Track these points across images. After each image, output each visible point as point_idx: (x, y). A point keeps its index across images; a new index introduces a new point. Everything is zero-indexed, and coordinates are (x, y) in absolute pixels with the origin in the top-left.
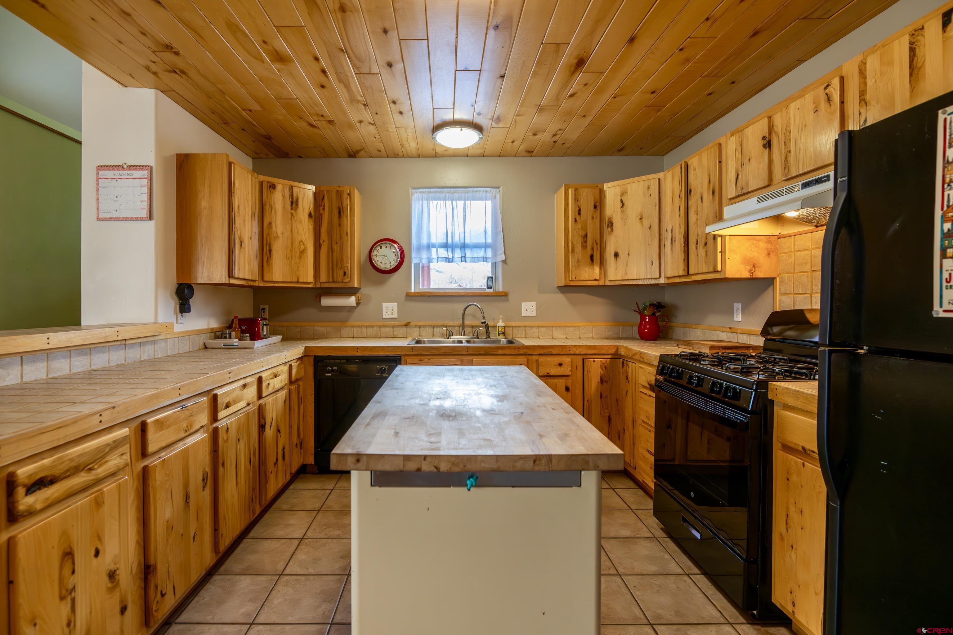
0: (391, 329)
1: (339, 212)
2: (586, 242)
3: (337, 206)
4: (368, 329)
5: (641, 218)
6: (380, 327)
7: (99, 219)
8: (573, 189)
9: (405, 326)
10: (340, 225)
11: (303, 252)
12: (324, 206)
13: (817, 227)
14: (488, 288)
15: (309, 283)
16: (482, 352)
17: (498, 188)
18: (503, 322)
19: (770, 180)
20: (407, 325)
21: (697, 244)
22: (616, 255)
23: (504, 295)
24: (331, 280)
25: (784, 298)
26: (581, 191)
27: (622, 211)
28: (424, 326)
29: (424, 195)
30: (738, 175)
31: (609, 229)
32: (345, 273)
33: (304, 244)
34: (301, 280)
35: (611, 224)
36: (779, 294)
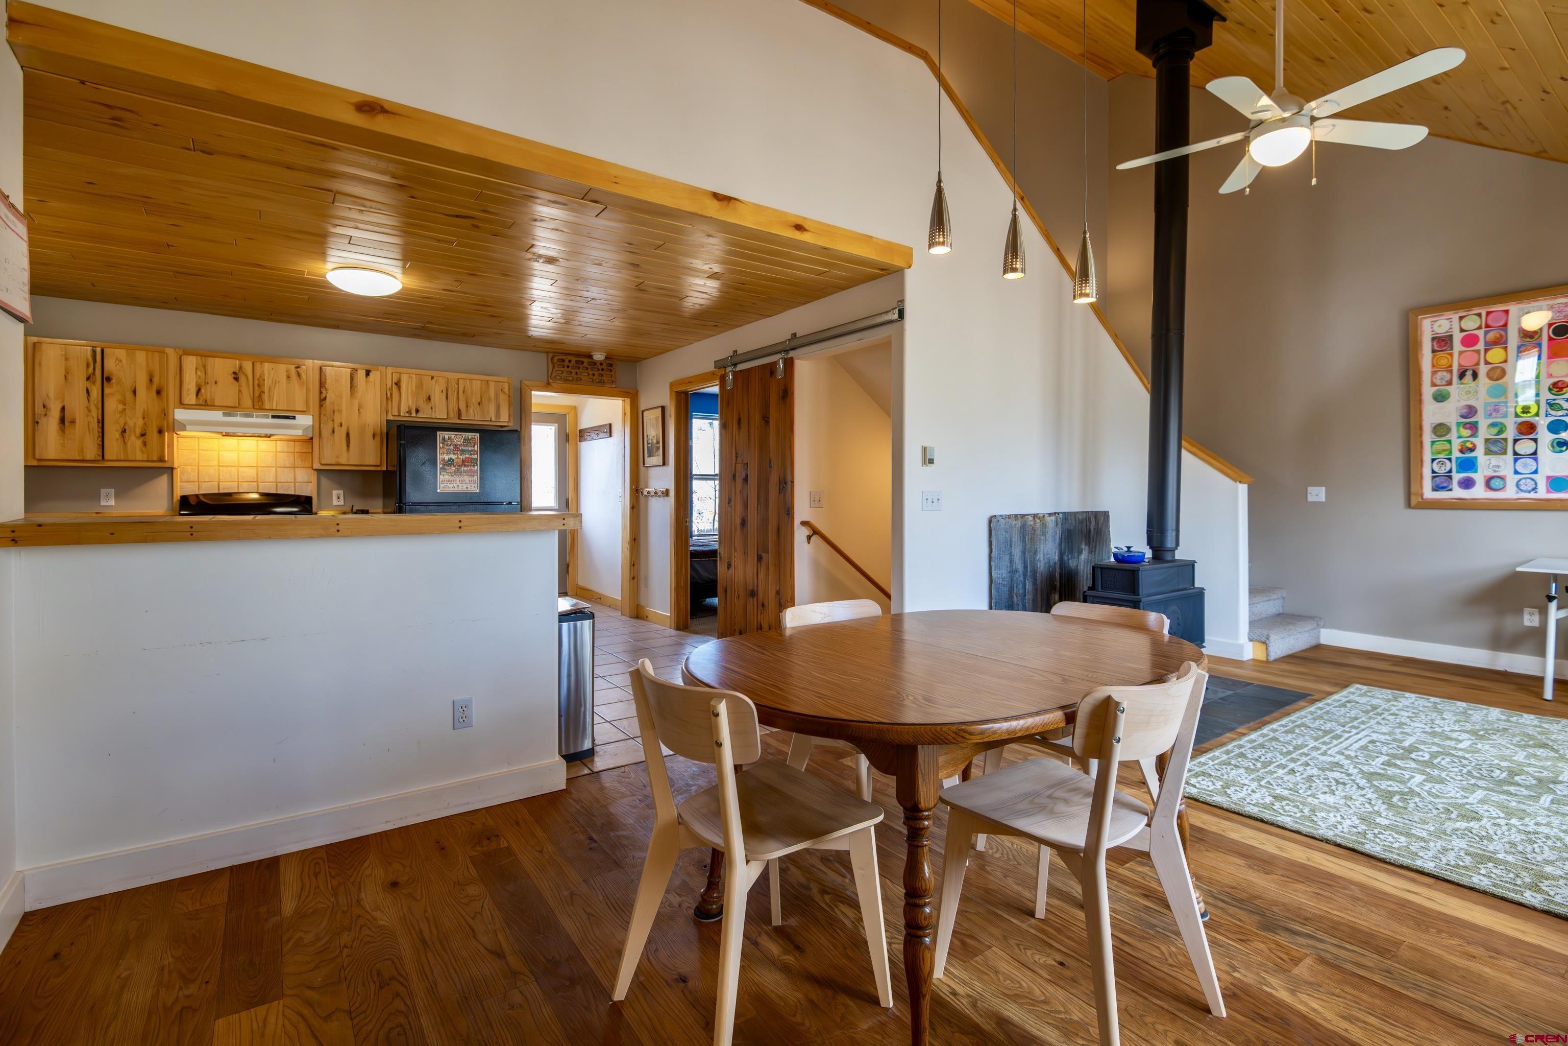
19: (239, 404)
21: (123, 432)
25: (185, 485)
30: (199, 389)
36: (181, 482)
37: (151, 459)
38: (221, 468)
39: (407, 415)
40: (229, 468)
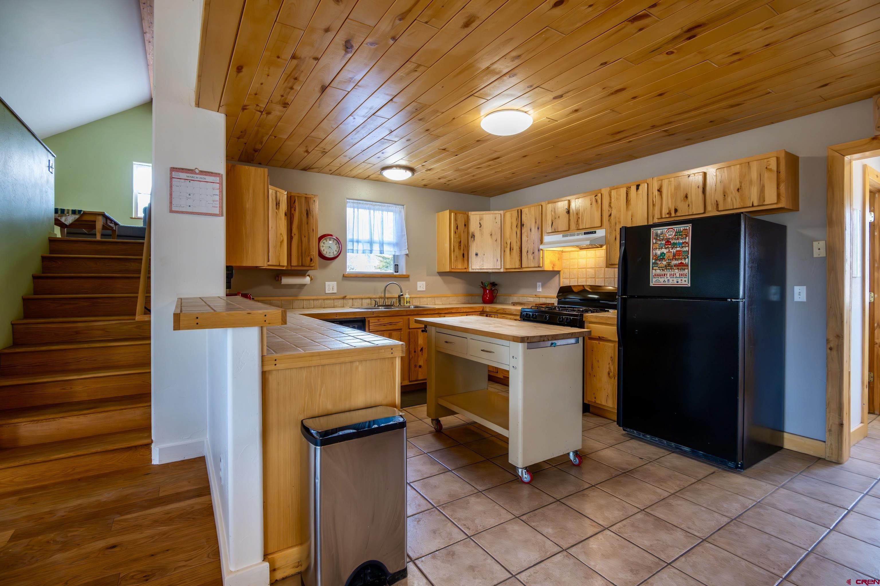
0: (332, 301)
1: (307, 214)
2: (460, 246)
3: (305, 210)
4: (315, 302)
5: (491, 235)
6: (324, 299)
7: (171, 211)
8: (454, 214)
9: (343, 298)
10: (307, 223)
11: (282, 242)
12: (295, 208)
13: (580, 249)
14: (395, 272)
15: (283, 266)
16: (415, 313)
17: (403, 205)
18: (409, 295)
19: (569, 228)
20: (344, 298)
21: (528, 252)
22: (477, 255)
23: (406, 277)
24: (300, 264)
25: (564, 280)
26: (458, 215)
27: (480, 229)
28: (356, 299)
29: (355, 205)
30: (553, 223)
31: (472, 239)
32: (311, 260)
33: (282, 236)
34: (281, 264)
35: (473, 236)
36: (563, 278)
37: (536, 266)
38: (579, 270)
39: (667, 216)
40: (582, 269)
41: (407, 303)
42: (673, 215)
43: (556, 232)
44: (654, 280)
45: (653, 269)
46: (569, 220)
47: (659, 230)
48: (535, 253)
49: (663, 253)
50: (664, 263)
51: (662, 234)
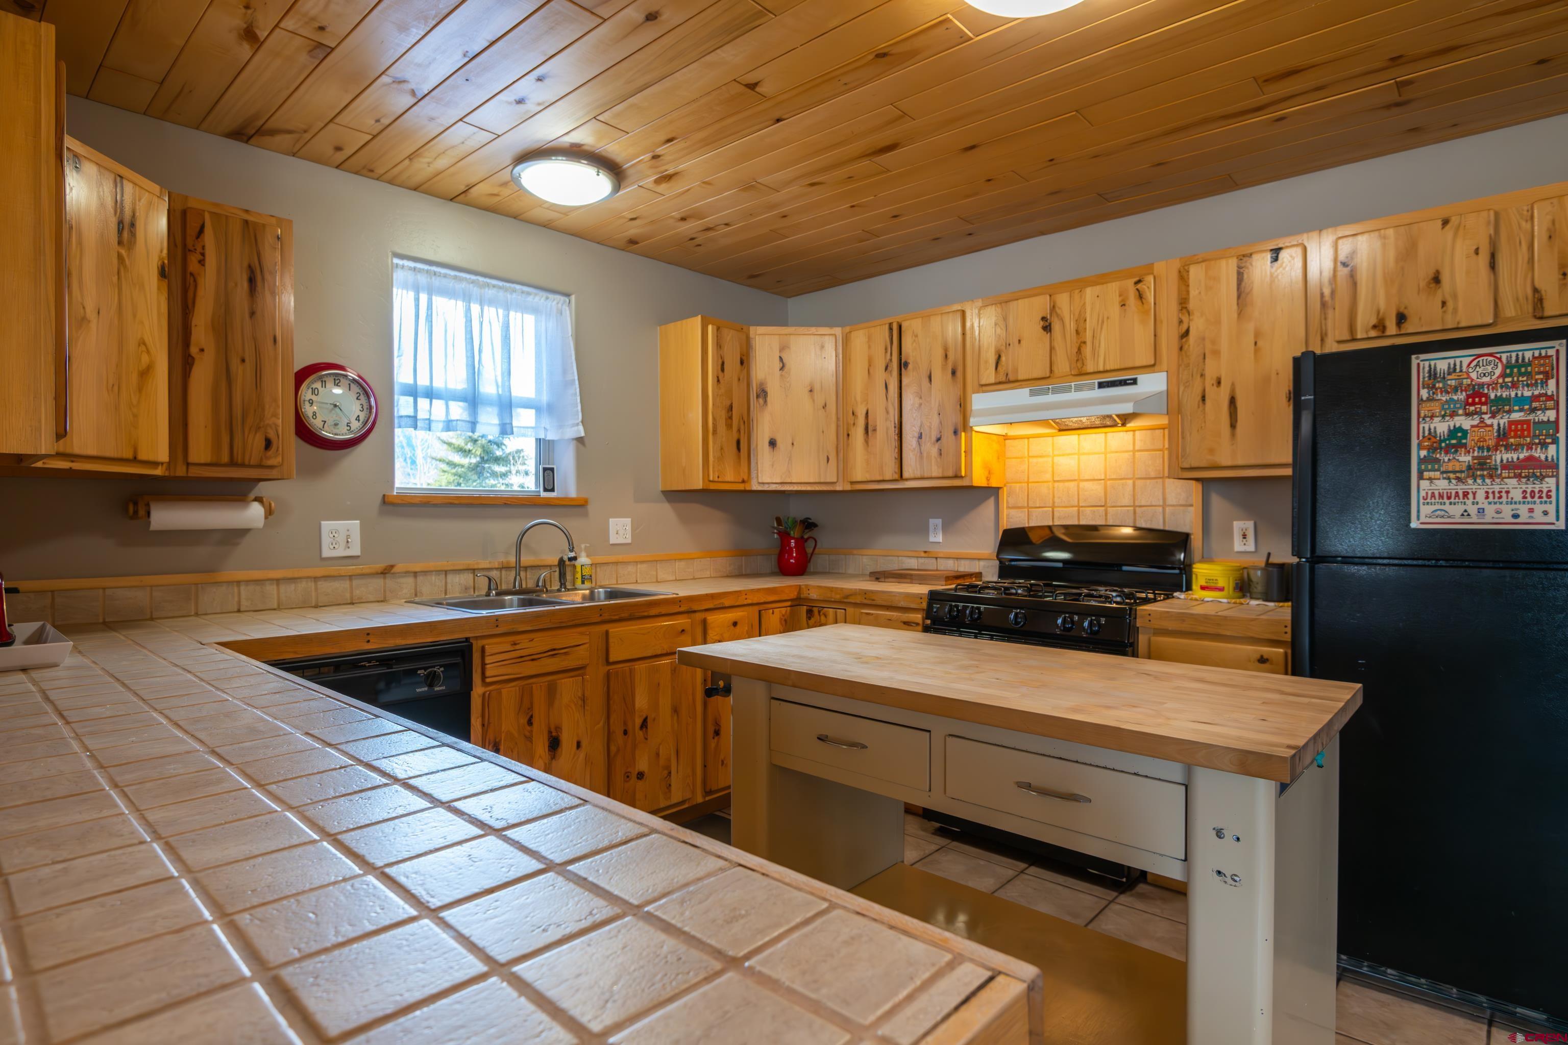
0: (346, 584)
1: (252, 281)
2: (731, 418)
3: (245, 264)
4: (283, 588)
5: (811, 391)
6: (316, 579)
8: (715, 327)
9: (382, 573)
10: (252, 314)
11: (145, 373)
12: (203, 254)
13: (1060, 430)
14: (545, 490)
15: (155, 464)
16: (625, 615)
17: (568, 295)
18: (588, 556)
19: (1051, 371)
20: (386, 572)
21: (920, 437)
22: (773, 443)
23: (578, 506)
24: (225, 458)
25: (1013, 512)
26: (725, 331)
27: (781, 375)
28: (425, 573)
29: (422, 279)
30: (1000, 357)
31: (761, 401)
32: (268, 444)
33: (148, 352)
34: (142, 456)
35: (763, 394)
36: (1008, 507)
37: (946, 474)
38: (1056, 485)
39: (1373, 334)
40: (1067, 484)
41: (583, 582)
42: (1392, 329)
43: (1009, 382)
44: (1426, 510)
45: (1421, 477)
46: (1052, 349)
47: (1442, 362)
48: (944, 440)
49: (1460, 429)
50: (1465, 459)
51: (1452, 370)
